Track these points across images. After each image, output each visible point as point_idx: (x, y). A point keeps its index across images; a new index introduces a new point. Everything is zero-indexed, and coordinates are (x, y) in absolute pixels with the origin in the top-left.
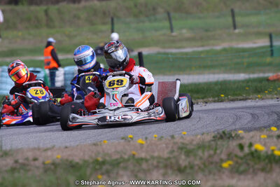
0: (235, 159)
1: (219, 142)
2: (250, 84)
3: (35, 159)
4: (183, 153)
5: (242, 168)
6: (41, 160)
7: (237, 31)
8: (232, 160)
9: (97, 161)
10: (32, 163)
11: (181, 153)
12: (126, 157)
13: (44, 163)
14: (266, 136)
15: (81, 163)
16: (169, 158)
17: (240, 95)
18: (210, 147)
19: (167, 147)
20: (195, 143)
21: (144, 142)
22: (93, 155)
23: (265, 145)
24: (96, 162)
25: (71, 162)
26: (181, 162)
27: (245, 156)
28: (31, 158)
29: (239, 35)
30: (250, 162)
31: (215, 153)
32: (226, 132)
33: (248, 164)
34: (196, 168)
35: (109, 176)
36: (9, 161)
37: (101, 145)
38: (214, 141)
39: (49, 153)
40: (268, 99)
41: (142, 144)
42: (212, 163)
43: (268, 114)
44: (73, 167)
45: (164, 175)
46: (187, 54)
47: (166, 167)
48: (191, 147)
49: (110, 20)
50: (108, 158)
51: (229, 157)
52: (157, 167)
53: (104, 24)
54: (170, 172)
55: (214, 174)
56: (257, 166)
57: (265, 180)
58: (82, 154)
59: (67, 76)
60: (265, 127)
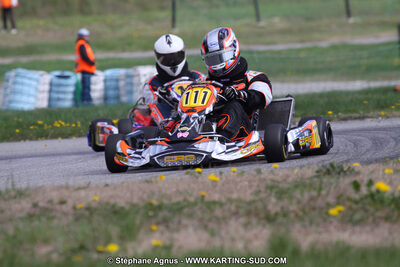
0: (348, 203)
1: (325, 179)
2: (370, 96)
3: (63, 202)
4: (273, 194)
5: (357, 216)
6: (70, 203)
7: (352, 20)
8: (343, 204)
9: (151, 204)
10: (58, 207)
11: (270, 195)
12: (192, 199)
13: (74, 208)
14: (391, 171)
15: (127, 207)
16: (254, 201)
17: (355, 111)
18: (311, 186)
19: (250, 187)
20: (290, 179)
21: (217, 179)
22: (145, 196)
23: (390, 183)
24: (150, 206)
25: (114, 206)
26: (270, 207)
27: (362, 199)
28: (56, 200)
29: (355, 25)
30: (368, 207)
31: (319, 195)
32: (335, 165)
33: (366, 211)
34: (292, 215)
35: (167, 227)
36: (25, 205)
37: (157, 182)
38: (317, 177)
39: (83, 193)
40: (395, 116)
41: (214, 181)
42: (314, 209)
43: (395, 139)
44: (116, 213)
45: (246, 226)
46: (279, 52)
47: (249, 213)
48: (285, 186)
49: (170, 4)
50: (165, 202)
51: (340, 200)
52: (236, 214)
53: (162, 8)
54: (254, 221)
55: (318, 225)
56: (379, 214)
57: (390, 233)
58: (128, 195)
59: (108, 83)
60: (391, 158)
